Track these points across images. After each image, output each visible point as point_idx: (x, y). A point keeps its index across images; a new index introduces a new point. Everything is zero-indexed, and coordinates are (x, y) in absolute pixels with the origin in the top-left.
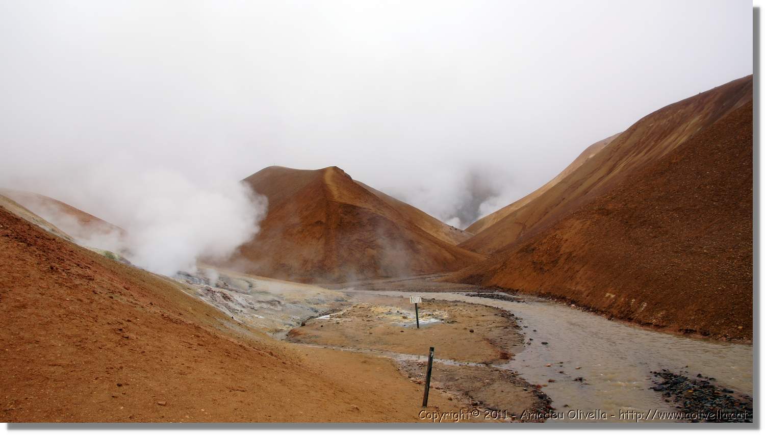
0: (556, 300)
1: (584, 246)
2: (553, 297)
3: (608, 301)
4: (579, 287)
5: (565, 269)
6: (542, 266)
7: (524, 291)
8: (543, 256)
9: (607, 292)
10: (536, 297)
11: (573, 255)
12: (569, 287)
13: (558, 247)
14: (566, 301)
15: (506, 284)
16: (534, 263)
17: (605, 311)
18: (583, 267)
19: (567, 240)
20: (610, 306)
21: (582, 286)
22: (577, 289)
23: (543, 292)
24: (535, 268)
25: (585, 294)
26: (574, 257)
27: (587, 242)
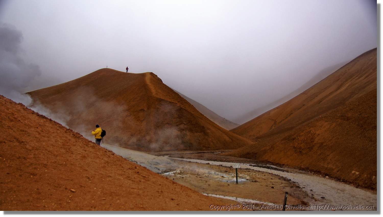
0: (313, 172)
1: (331, 139)
2: (311, 171)
3: (354, 176)
4: (330, 166)
5: (318, 154)
6: (301, 150)
7: (288, 166)
8: (301, 144)
9: (353, 170)
10: (298, 170)
11: (324, 145)
12: (322, 165)
13: (312, 139)
14: (321, 174)
15: (275, 160)
16: (294, 147)
17: (352, 182)
18: (332, 153)
19: (319, 135)
20: (356, 179)
21: (333, 165)
22: (329, 167)
23: (303, 167)
24: (296, 151)
25: (335, 170)
26: (324, 146)
27: (334, 137)
